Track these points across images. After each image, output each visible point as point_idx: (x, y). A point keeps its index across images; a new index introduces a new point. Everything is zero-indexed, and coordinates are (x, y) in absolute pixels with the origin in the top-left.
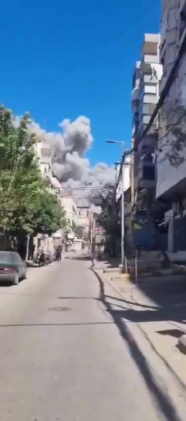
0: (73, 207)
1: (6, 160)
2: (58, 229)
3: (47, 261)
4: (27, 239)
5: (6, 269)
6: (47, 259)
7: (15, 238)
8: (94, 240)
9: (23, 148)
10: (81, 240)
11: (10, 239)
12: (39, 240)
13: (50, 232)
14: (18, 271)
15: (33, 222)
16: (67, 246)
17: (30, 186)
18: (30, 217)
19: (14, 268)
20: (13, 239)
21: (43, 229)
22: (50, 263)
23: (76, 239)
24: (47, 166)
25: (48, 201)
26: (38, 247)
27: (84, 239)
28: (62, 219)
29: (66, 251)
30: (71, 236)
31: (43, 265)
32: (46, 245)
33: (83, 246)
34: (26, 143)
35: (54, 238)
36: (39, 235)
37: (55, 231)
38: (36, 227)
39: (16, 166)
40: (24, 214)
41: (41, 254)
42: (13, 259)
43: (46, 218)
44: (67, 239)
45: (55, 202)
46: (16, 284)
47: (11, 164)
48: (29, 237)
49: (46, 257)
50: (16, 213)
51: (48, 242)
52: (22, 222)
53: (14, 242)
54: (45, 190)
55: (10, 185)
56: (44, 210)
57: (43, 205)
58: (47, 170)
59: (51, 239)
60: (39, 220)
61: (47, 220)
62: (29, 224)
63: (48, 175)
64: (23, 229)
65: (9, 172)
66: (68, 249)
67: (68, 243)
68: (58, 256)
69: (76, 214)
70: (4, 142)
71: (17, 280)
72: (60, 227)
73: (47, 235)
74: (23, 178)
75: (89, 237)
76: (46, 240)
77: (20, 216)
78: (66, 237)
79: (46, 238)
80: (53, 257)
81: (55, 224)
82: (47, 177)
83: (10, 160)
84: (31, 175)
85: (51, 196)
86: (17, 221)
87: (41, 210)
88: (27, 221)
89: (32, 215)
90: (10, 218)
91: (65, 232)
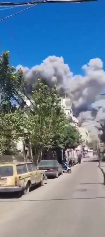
0: (86, 133)
1: (47, 111)
2: (78, 146)
3: (73, 164)
4: (61, 152)
5: (51, 169)
6: (74, 162)
7: (55, 152)
8: (100, 150)
9: (55, 104)
10: (92, 150)
11: (52, 153)
12: (68, 152)
13: (74, 148)
14: (57, 170)
15: (64, 143)
16: (84, 154)
17: (61, 123)
18: (62, 140)
19: (55, 168)
20: (53, 152)
21: (70, 146)
22: (75, 164)
23: (89, 150)
24: (69, 111)
25: (71, 131)
26: (68, 156)
27: (94, 150)
28: (80, 140)
29: (84, 157)
30: (86, 149)
31: (71, 166)
32: (72, 154)
33: (94, 154)
34: (56, 101)
35: (77, 151)
36: (68, 150)
37: (76, 147)
38: (65, 145)
39: (52, 113)
40: (58, 139)
41: (70, 160)
42: (55, 164)
43: (70, 140)
44: (84, 150)
45: (75, 131)
46: (57, 177)
47: (50, 113)
48: (62, 151)
49: (73, 162)
50: (54, 139)
51: (74, 153)
52: (57, 143)
53: (55, 154)
54: (69, 125)
55: (50, 124)
56: (70, 136)
57: (69, 133)
58: (70, 113)
59: (75, 151)
60: (67, 141)
61: (71, 141)
62: (62, 144)
63: (70, 116)
64: (59, 147)
65: (48, 118)
66: (85, 156)
67: (85, 153)
68: (79, 161)
69: (88, 136)
70: (45, 102)
71: (57, 175)
72: (79, 144)
73: (72, 149)
74: (56, 120)
75: (97, 149)
76: (72, 152)
77: (56, 140)
78: (83, 149)
79: (72, 151)
80: (76, 161)
81: (76, 143)
82: (70, 117)
83: (49, 111)
84: (60, 118)
85: (73, 127)
86: (55, 143)
87: (68, 136)
88: (61, 143)
89: (63, 139)
90: (51, 142)
91: (83, 147)
